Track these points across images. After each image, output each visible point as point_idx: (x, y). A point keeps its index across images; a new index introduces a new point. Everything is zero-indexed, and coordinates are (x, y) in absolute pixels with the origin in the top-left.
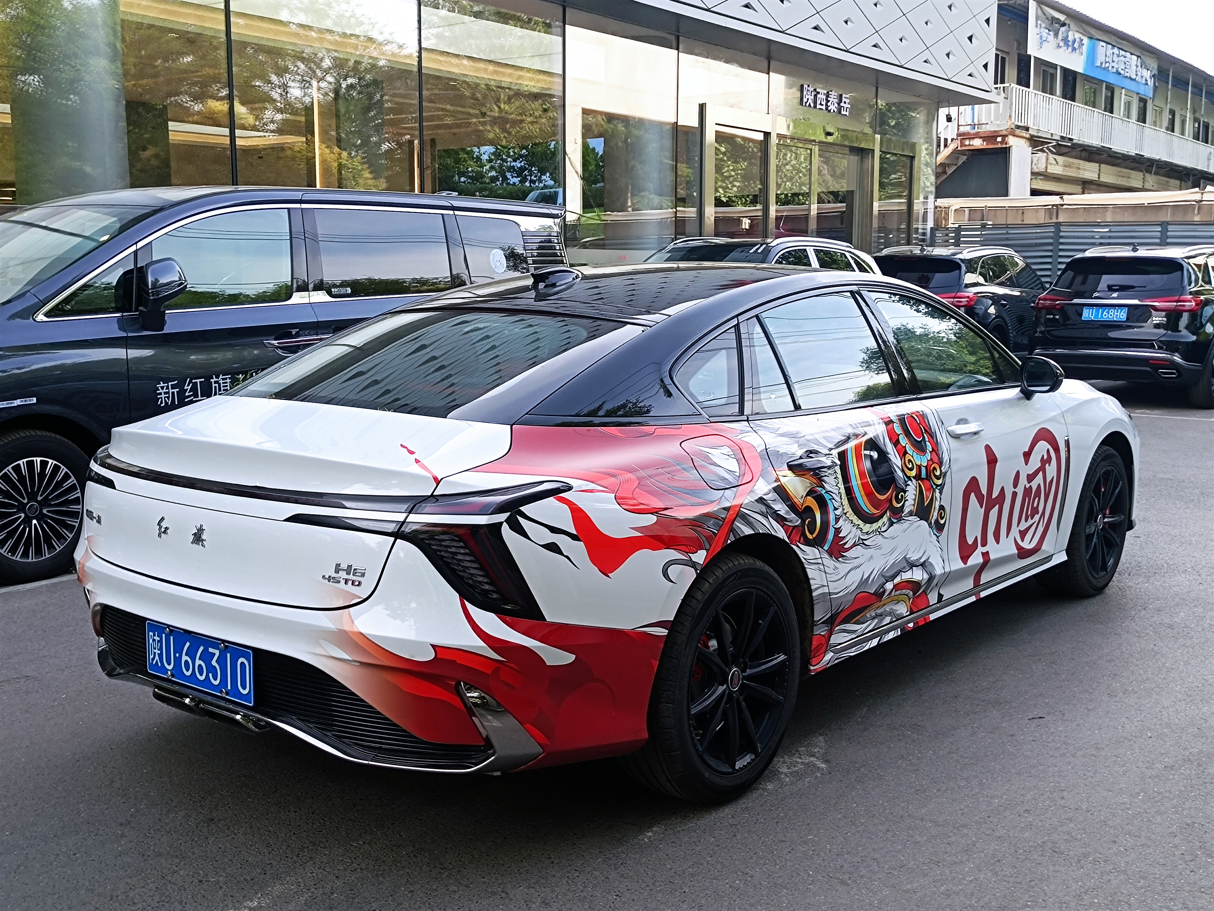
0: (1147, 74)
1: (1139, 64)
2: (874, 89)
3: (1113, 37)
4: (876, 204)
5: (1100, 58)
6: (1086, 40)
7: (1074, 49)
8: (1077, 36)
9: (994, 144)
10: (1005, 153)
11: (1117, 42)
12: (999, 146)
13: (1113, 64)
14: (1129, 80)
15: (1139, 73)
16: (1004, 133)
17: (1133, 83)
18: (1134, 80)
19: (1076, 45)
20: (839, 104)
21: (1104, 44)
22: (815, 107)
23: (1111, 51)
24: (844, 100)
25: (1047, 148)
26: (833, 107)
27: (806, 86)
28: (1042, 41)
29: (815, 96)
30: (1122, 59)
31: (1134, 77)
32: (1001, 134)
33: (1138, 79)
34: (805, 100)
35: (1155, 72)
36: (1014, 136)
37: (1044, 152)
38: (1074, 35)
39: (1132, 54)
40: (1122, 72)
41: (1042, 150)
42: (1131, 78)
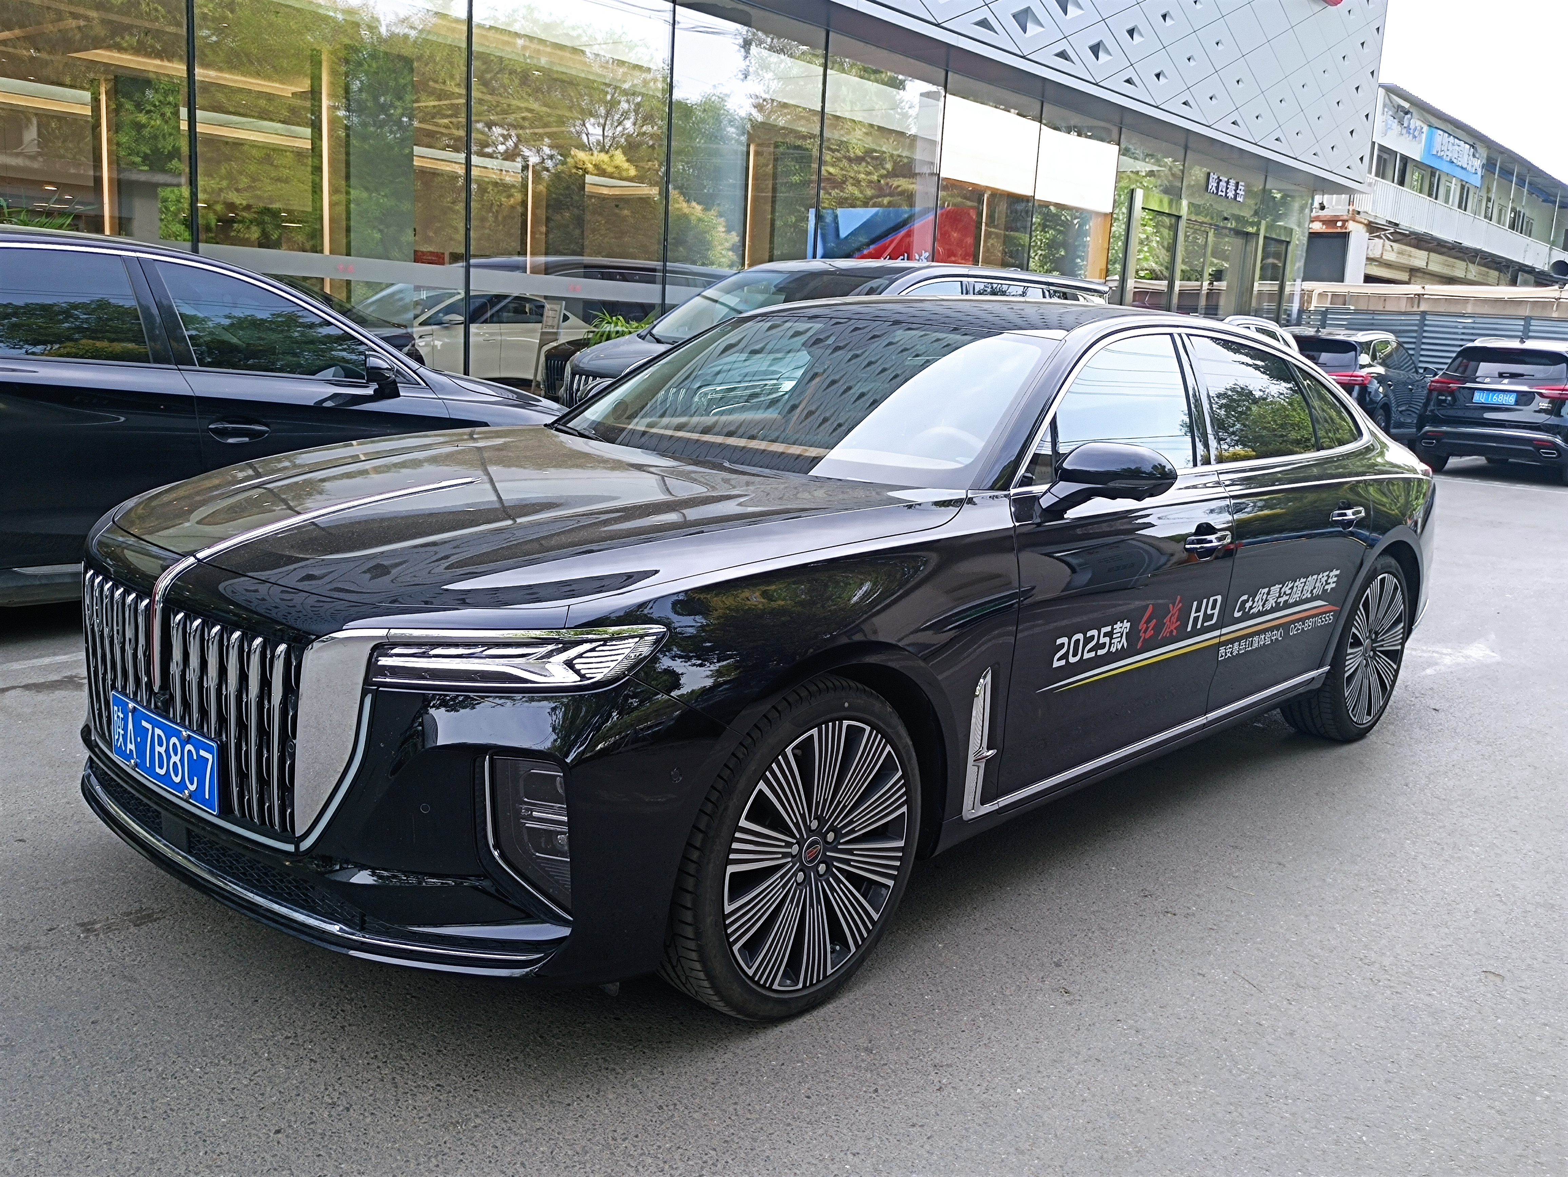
0: (1478, 163)
1: (1471, 154)
2: (1264, 177)
3: (1450, 126)
4: (1256, 284)
5: (1437, 147)
6: (1425, 128)
7: (1415, 137)
8: (1419, 123)
9: (1333, 228)
10: (1345, 236)
11: (1453, 131)
12: (1339, 230)
13: (1448, 153)
14: (1459, 169)
15: (1470, 163)
16: (1345, 218)
17: (1463, 171)
18: (1465, 169)
19: (1416, 133)
20: (1235, 191)
21: (1441, 133)
22: (1217, 193)
23: (1447, 140)
24: (1240, 187)
25: (1385, 235)
26: (1231, 194)
27: (1212, 174)
28: (1387, 129)
29: (1218, 183)
30: (1457, 148)
31: (1465, 166)
32: (1341, 218)
33: (1469, 168)
34: (1210, 187)
35: (1484, 161)
36: (1354, 221)
37: (1381, 238)
38: (1415, 122)
39: (1465, 143)
40: (1455, 161)
41: (1379, 237)
42: (1462, 167)
